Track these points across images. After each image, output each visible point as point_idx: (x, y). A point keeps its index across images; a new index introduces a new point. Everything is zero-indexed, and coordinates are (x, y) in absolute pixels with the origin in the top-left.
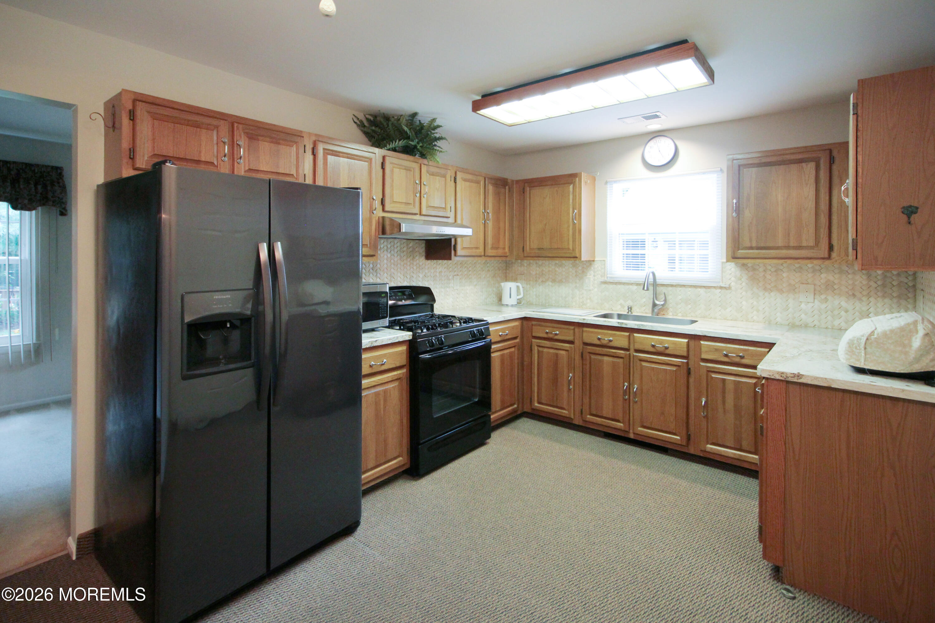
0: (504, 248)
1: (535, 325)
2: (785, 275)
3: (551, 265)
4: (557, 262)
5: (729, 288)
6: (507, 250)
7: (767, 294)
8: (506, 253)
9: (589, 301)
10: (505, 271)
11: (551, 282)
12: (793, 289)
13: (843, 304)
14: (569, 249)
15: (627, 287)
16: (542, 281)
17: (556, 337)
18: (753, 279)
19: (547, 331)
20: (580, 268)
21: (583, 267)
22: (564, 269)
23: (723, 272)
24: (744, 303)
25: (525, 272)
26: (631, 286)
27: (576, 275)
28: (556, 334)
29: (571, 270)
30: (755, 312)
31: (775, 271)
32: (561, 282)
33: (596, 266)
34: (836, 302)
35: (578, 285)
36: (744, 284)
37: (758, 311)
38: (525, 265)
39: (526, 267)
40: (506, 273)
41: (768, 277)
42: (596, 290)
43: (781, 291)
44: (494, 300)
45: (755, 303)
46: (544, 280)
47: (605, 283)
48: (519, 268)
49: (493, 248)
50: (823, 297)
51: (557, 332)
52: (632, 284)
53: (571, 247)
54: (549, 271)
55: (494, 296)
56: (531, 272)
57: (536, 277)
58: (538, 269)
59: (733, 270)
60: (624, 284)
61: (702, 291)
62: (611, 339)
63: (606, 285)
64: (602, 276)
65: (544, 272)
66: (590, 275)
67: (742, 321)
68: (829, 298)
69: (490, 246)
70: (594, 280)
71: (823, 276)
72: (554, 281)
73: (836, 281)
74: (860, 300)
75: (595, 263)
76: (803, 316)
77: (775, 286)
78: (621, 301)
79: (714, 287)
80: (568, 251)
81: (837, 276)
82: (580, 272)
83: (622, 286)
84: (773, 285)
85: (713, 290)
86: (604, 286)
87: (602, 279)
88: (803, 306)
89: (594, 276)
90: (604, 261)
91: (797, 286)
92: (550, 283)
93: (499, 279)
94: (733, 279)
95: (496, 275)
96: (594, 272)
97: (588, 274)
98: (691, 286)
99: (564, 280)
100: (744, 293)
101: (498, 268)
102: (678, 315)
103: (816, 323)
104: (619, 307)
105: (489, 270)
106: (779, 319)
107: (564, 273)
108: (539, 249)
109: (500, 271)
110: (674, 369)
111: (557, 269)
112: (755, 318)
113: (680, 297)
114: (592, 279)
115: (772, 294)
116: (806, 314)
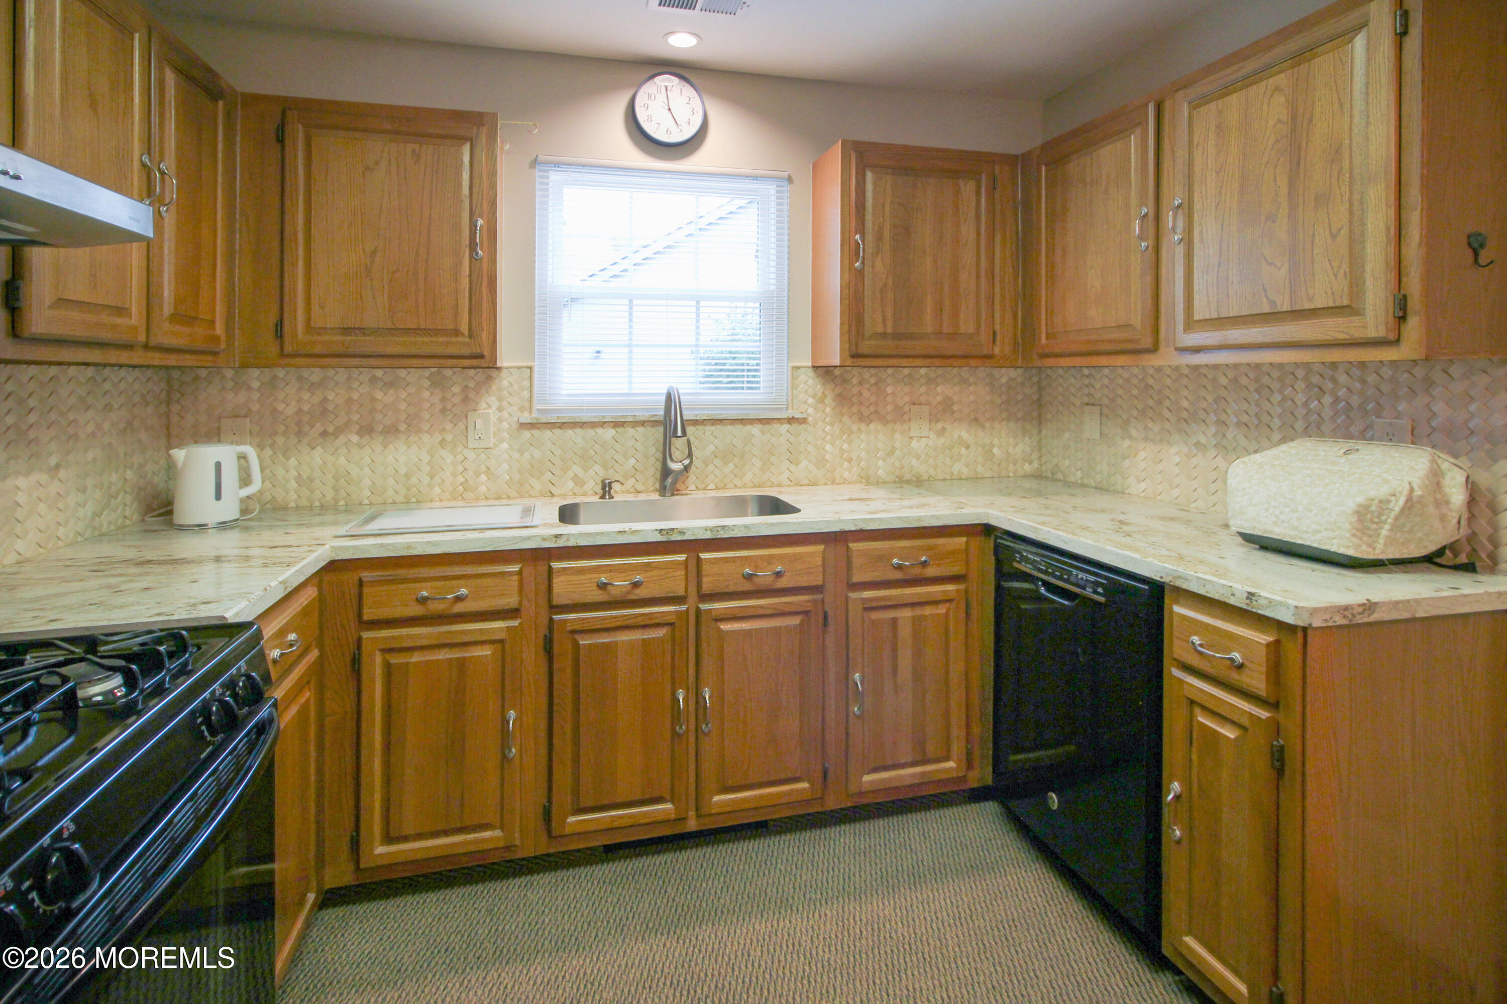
0: (212, 323)
1: (373, 583)
2: (889, 390)
3: (355, 385)
4: (379, 373)
5: (803, 421)
6: (219, 329)
7: (863, 426)
8: (216, 339)
9: (484, 478)
10: (163, 408)
11: (357, 433)
12: (901, 415)
13: (965, 435)
14: (457, 332)
15: (590, 432)
16: (324, 434)
17: (459, 608)
18: (842, 399)
19: (425, 594)
20: (456, 389)
21: (466, 387)
22: (403, 395)
23: (794, 387)
24: (828, 447)
25: (255, 407)
26: (600, 431)
27: (443, 411)
28: (459, 599)
29: (426, 394)
30: (846, 464)
31: (876, 384)
32: (392, 431)
33: (505, 383)
34: (956, 434)
35: (449, 437)
36: (828, 410)
37: (850, 460)
38: (256, 384)
39: (258, 390)
40: (168, 414)
41: (866, 394)
42: (505, 445)
43: (884, 420)
44: (128, 512)
45: (845, 446)
46: (331, 429)
47: (531, 426)
48: (230, 396)
49: (177, 318)
50: (939, 426)
51: (464, 591)
52: (603, 424)
53: (464, 328)
54: (349, 401)
55: (128, 499)
56: (281, 407)
57: (299, 423)
58: (306, 396)
59: (810, 382)
60: (582, 425)
61: (755, 429)
62: (638, 578)
63: (536, 432)
64: (522, 409)
65: (331, 407)
66: (489, 407)
67: (826, 484)
68: (948, 427)
69: (167, 310)
70: (500, 420)
71: (939, 389)
72: (367, 430)
73: (955, 398)
74: (983, 426)
75: (504, 374)
76: (914, 462)
77: (876, 412)
78: (576, 469)
79: (778, 419)
80: (454, 339)
81: (957, 389)
82: (456, 400)
83: (579, 431)
84: (872, 408)
85: (776, 426)
86: (527, 434)
87: (526, 418)
88: (914, 443)
89: (500, 409)
90: (530, 368)
91: (906, 408)
92: (355, 438)
93: (143, 436)
94: (810, 400)
95: (136, 424)
96: (500, 399)
97: (484, 405)
98: (734, 421)
99: (402, 427)
100: (828, 428)
101: (143, 397)
102: (709, 488)
103: (932, 472)
104: (571, 484)
105: (108, 408)
106: (881, 472)
107: (403, 406)
108: (346, 331)
109: (150, 410)
110: (795, 621)
111: (379, 395)
112: (846, 475)
113: (711, 448)
114: (493, 419)
115: (872, 426)
116: (918, 458)
